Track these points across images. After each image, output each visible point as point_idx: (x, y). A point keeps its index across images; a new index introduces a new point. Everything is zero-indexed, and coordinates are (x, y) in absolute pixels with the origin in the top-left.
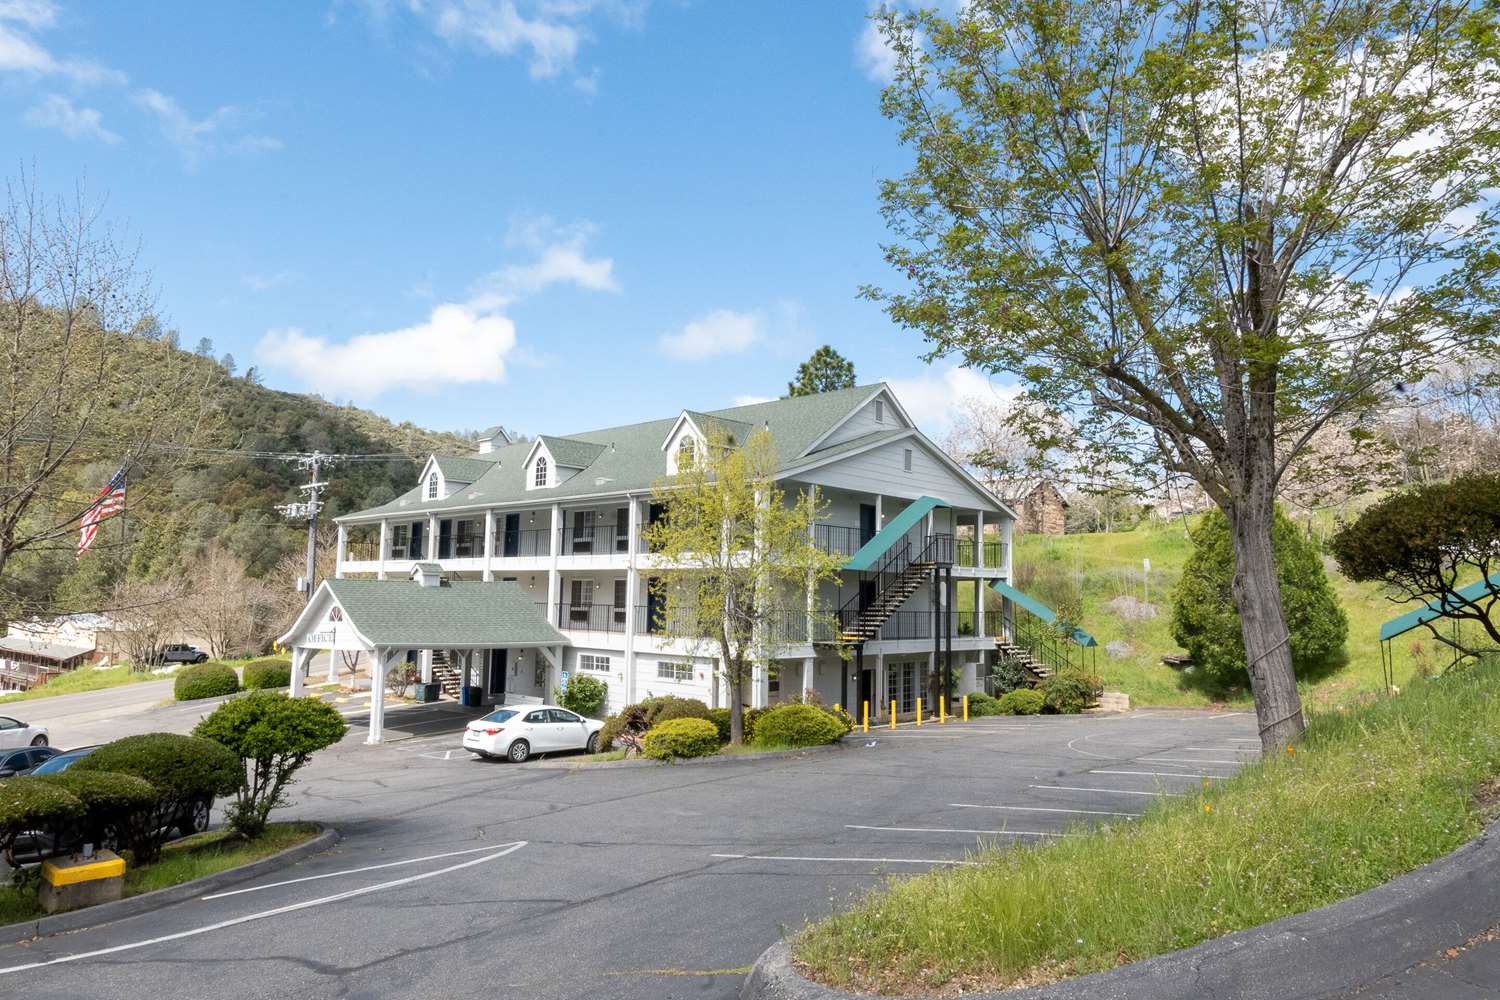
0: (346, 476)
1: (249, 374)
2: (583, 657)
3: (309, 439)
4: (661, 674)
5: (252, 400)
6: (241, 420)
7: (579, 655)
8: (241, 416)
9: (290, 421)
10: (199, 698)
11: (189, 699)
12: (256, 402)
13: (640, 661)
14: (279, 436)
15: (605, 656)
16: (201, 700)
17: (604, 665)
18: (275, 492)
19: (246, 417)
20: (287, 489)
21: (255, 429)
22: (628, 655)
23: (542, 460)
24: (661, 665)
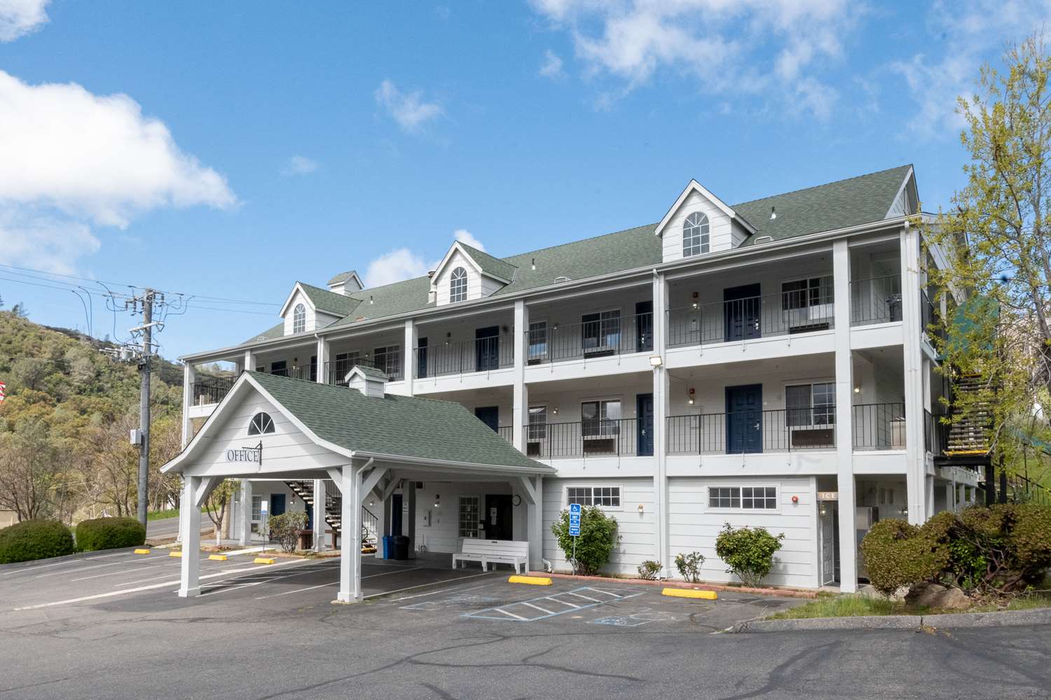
0: (107, 396)
1: (15, 310)
2: (571, 491)
3: (71, 364)
4: (714, 503)
5: (19, 330)
6: (10, 346)
7: (565, 488)
8: (10, 343)
9: (55, 348)
10: (25, 560)
11: (13, 561)
12: (22, 332)
13: (675, 488)
14: (45, 361)
15: (611, 485)
16: (29, 563)
17: (610, 498)
18: (44, 407)
19: (14, 344)
20: (54, 406)
21: (24, 353)
22: (660, 481)
23: (460, 271)
24: (713, 492)
